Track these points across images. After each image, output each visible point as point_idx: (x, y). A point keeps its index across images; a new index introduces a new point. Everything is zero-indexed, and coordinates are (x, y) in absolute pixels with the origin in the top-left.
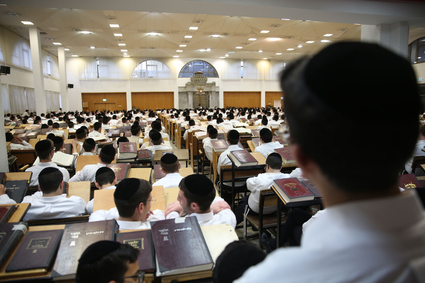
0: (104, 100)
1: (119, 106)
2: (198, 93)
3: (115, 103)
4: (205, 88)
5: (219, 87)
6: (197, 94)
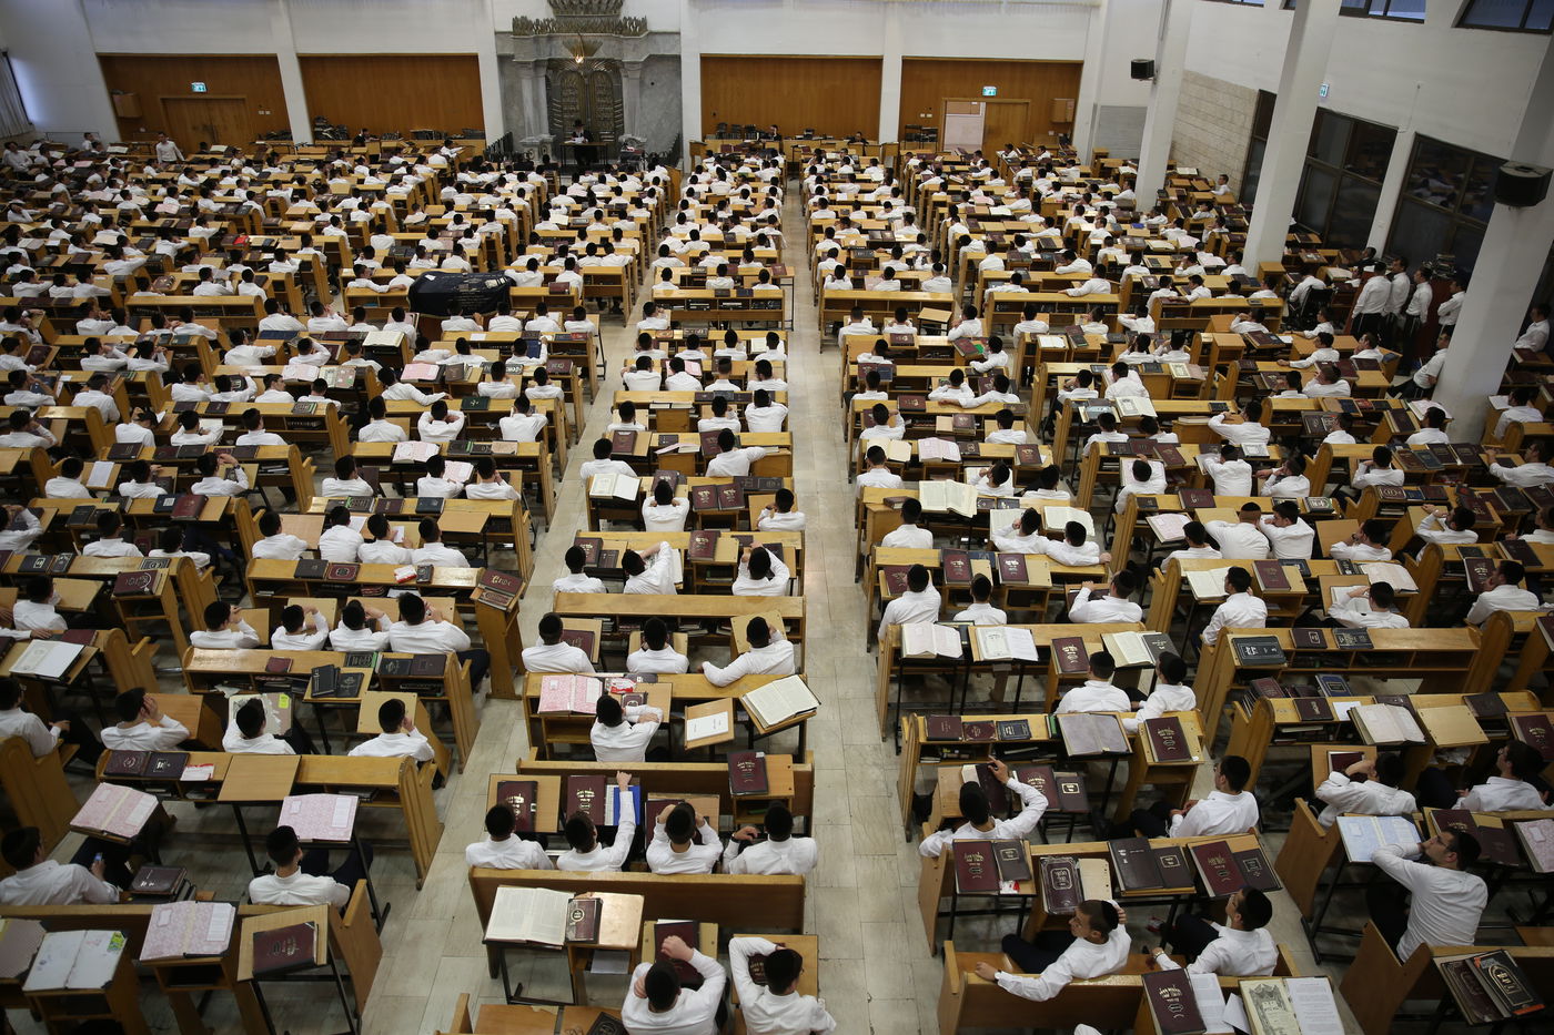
0: (199, 87)
1: (261, 113)
2: (570, 66)
3: (243, 100)
4: (606, 43)
5: (679, 33)
6: (569, 71)
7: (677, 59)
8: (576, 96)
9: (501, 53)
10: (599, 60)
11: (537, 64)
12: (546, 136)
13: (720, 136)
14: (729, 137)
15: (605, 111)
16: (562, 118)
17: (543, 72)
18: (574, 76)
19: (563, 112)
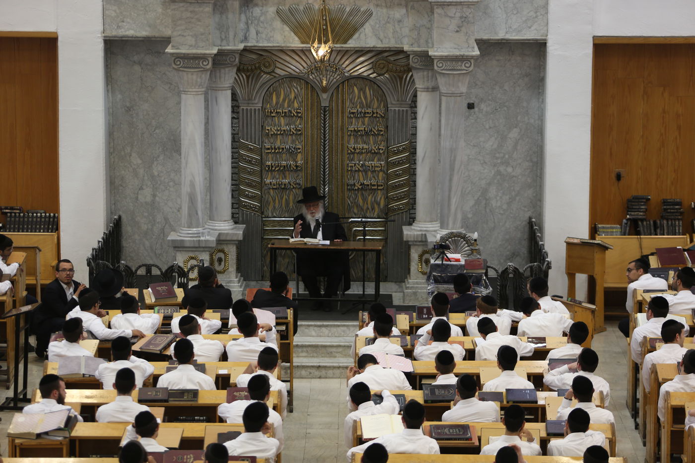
2: (296, 66)
6: (292, 78)
7: (538, 48)
9: (114, 33)
10: (360, 52)
11: (220, 60)
14: (656, 229)
17: (229, 77)
18: (296, 89)
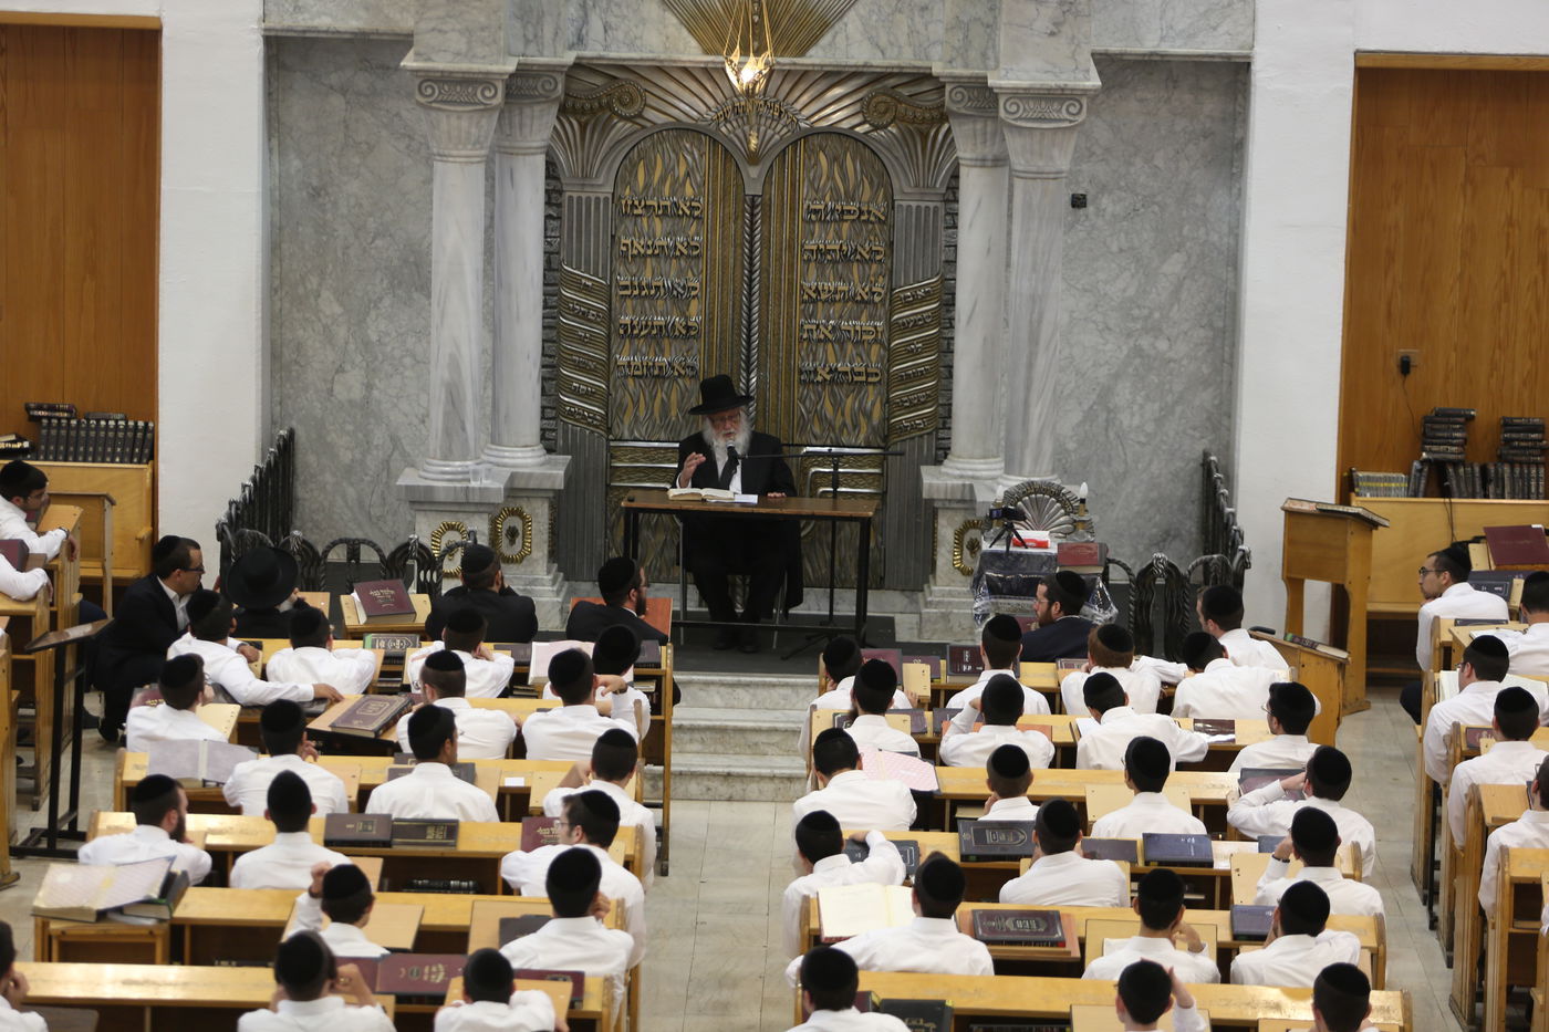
2: (691, 105)
6: (681, 130)
7: (1233, 75)
8: (692, 255)
9: (276, 22)
10: (835, 76)
11: (522, 86)
12: (526, 459)
13: (1438, 481)
14: (1486, 485)
15: (840, 339)
16: (606, 369)
17: (540, 126)
18: (691, 156)
19: (617, 333)
